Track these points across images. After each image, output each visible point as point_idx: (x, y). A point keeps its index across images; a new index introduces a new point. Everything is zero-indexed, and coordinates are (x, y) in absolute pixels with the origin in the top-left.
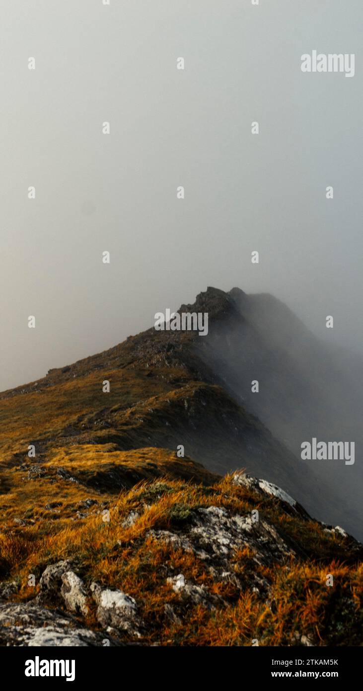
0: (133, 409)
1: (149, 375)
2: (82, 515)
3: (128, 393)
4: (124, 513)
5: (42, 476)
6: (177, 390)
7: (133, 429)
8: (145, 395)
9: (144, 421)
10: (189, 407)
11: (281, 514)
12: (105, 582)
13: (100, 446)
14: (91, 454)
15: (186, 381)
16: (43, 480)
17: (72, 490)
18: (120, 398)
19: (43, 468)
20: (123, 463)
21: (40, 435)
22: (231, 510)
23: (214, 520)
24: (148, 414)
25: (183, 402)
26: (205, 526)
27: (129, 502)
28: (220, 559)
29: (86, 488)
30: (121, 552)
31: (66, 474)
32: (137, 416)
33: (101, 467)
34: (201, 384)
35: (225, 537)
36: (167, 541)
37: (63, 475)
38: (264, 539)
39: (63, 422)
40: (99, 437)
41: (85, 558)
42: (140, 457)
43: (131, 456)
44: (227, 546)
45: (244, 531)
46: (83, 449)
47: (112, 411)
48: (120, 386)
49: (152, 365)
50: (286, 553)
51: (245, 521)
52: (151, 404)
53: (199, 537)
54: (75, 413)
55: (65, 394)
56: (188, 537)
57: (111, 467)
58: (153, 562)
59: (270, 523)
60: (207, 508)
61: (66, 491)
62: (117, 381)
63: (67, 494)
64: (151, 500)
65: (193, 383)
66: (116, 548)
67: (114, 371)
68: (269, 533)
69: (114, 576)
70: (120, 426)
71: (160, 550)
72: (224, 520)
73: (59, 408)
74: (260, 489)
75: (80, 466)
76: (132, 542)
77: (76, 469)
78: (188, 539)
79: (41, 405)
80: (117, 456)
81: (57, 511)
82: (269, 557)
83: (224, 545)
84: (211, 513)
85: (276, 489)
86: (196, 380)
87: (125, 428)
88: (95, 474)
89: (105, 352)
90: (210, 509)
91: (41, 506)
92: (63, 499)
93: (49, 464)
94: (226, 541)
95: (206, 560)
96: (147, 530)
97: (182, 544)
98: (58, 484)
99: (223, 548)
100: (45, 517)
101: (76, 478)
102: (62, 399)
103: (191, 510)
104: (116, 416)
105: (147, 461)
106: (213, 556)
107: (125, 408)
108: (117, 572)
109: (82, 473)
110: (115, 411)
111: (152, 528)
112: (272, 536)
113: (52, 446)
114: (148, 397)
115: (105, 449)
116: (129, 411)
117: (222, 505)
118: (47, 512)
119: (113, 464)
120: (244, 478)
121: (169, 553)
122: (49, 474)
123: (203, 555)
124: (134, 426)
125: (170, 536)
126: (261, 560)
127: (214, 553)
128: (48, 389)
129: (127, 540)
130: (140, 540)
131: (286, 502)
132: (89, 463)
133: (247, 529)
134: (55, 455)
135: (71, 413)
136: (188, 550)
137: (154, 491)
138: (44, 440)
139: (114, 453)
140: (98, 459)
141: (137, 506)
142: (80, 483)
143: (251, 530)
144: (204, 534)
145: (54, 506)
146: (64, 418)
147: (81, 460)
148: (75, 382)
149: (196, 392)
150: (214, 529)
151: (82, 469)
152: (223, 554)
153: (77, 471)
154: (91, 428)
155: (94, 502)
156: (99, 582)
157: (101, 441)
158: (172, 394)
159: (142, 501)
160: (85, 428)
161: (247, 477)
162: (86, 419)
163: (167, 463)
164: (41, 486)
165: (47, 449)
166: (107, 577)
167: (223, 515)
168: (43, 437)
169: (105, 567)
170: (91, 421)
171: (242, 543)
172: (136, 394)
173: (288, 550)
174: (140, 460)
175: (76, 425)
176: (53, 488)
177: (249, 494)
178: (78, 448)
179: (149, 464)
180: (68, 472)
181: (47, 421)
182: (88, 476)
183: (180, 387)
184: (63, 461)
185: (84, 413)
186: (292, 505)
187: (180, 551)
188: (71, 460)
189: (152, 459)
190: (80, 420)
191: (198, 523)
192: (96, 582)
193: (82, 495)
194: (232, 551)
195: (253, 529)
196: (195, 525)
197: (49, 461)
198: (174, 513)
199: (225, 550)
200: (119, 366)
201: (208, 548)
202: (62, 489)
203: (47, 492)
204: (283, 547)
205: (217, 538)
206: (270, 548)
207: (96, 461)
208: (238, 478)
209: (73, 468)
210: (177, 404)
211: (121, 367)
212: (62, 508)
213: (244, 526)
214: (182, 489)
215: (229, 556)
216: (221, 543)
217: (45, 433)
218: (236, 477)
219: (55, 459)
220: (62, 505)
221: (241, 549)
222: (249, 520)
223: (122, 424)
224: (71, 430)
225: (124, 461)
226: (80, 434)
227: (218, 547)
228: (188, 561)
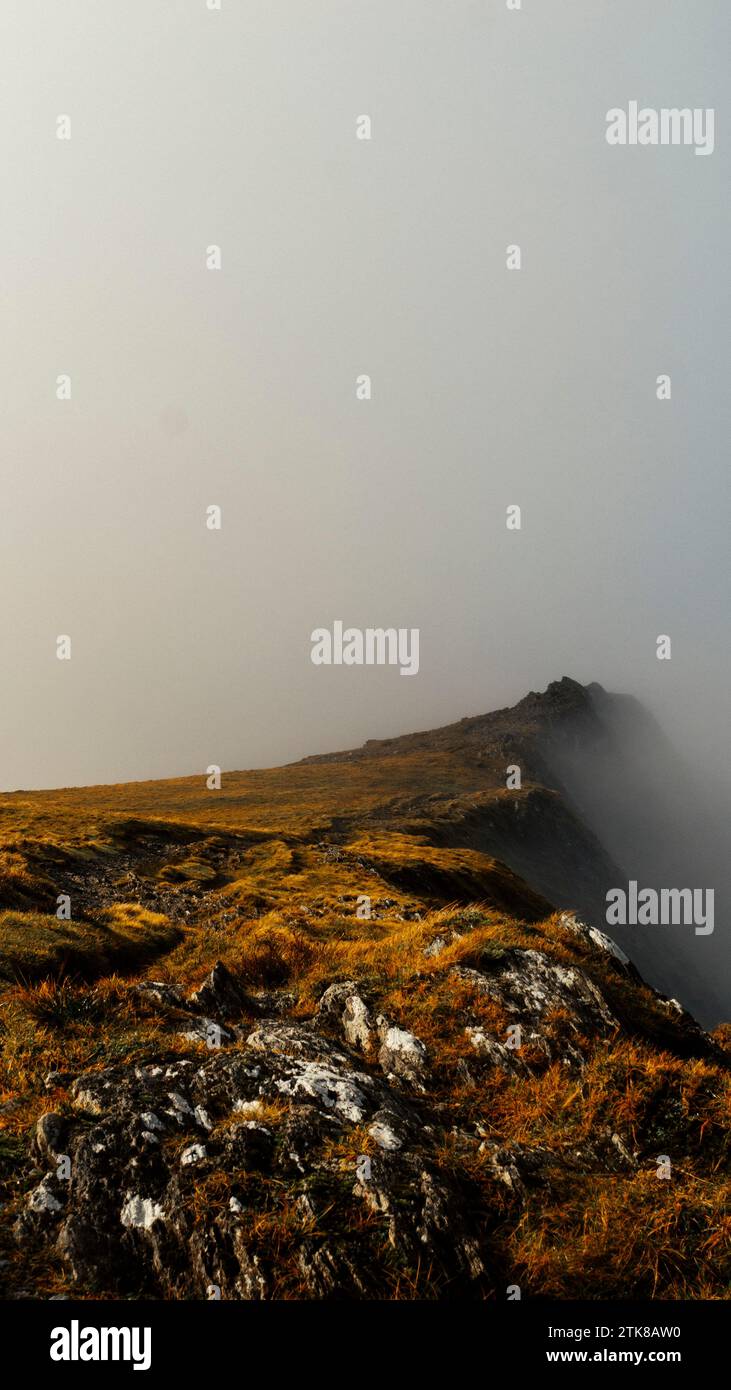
0: (455, 801)
1: (480, 766)
2: (378, 916)
3: (452, 782)
4: (429, 938)
5: (340, 860)
7: (451, 824)
8: (471, 788)
9: (466, 817)
10: (520, 810)
11: (609, 973)
12: (395, 1017)
13: (410, 836)
14: (399, 845)
16: (340, 865)
17: (371, 883)
19: (342, 853)
20: (434, 862)
21: (346, 812)
22: (553, 959)
23: (531, 966)
24: (471, 810)
25: (514, 803)
26: (519, 972)
27: (436, 925)
28: (531, 1015)
29: (387, 884)
30: (419, 984)
31: (368, 863)
32: (459, 810)
33: (408, 861)
34: (538, 786)
35: (540, 990)
36: (473, 982)
37: (364, 863)
38: (586, 1000)
39: (374, 802)
40: (412, 827)
41: (376, 983)
42: (454, 859)
43: (444, 855)
44: (542, 1002)
45: (563, 986)
46: (391, 837)
47: (430, 800)
49: (485, 754)
50: (608, 1022)
51: (566, 974)
52: (476, 799)
53: (509, 984)
54: (389, 794)
55: (381, 771)
56: (498, 982)
57: (419, 864)
58: (453, 1004)
59: (595, 983)
60: (525, 950)
61: (363, 883)
64: (461, 929)
65: (528, 783)
66: (413, 978)
68: (592, 994)
69: (406, 1014)
70: (437, 818)
71: (463, 993)
72: (543, 968)
73: (372, 786)
74: (590, 938)
75: (385, 857)
76: (433, 975)
77: (380, 859)
78: (497, 985)
79: (353, 779)
80: (428, 852)
82: (587, 1024)
83: (538, 999)
84: (529, 957)
85: (609, 941)
87: (442, 821)
88: (400, 869)
89: (434, 731)
90: (528, 953)
91: (333, 897)
92: (359, 892)
93: (349, 848)
94: (541, 996)
95: (516, 1014)
96: (452, 965)
97: (489, 990)
98: (356, 874)
99: (537, 1003)
100: (336, 910)
101: (378, 871)
102: (377, 776)
103: (506, 950)
104: (435, 807)
105: (462, 864)
106: (524, 1010)
107: (446, 798)
108: (410, 1009)
109: (386, 865)
110: (435, 799)
111: (458, 964)
112: (595, 999)
113: (356, 827)
114: (475, 790)
115: (415, 842)
116: (450, 803)
117: (543, 950)
118: (339, 904)
119: (422, 861)
120: (573, 922)
121: (474, 997)
122: (349, 860)
123: (512, 1009)
124: (453, 821)
125: (477, 978)
126: (578, 1026)
127: (526, 1007)
128: (364, 762)
129: (428, 972)
130: (442, 975)
131: (617, 959)
132: (396, 855)
133: (567, 985)
134: (358, 838)
135: (383, 794)
136: (496, 998)
137: (467, 918)
138: (349, 819)
139: (426, 848)
140: (406, 852)
141: (444, 932)
142: (382, 877)
143: (572, 987)
144: (517, 982)
145: (347, 898)
146: (375, 797)
147: (386, 850)
148: (394, 759)
149: (530, 794)
150: (529, 977)
151: (386, 861)
152: (535, 1010)
153: (380, 862)
154: (403, 815)
155: (393, 903)
156: (387, 1016)
157: (413, 831)
159: (452, 926)
160: (397, 814)
161: (576, 921)
162: (400, 804)
163: (483, 870)
164: (336, 872)
165: (350, 829)
166: (398, 1012)
167: (543, 963)
168: (348, 815)
169: (397, 999)
170: (405, 807)
171: (560, 1001)
172: (461, 785)
173: (611, 1020)
174: (454, 862)
175: (387, 807)
176: (349, 877)
177: (576, 942)
178: (385, 835)
179: (463, 868)
180: (370, 862)
181: (355, 798)
182: (392, 870)
184: (365, 847)
185: (399, 796)
186: (623, 964)
187: (486, 999)
188: (376, 848)
189: (467, 863)
190: (393, 802)
191: (512, 968)
192: (384, 1016)
193: (381, 891)
194: (547, 1009)
195: (575, 985)
196: (508, 969)
197: (350, 844)
198: (486, 950)
199: (538, 1006)
200: (447, 750)
201: (519, 1000)
202: (360, 880)
203: (343, 881)
204: (606, 1014)
205: (532, 990)
206: (592, 1012)
207: (403, 854)
208: (566, 920)
209: (376, 858)
210: (506, 805)
211: (450, 751)
212: (357, 903)
213: (565, 980)
214: (500, 922)
215: (541, 1015)
216: (535, 995)
217: (352, 811)
218: (563, 918)
219: (357, 843)
221: (557, 1008)
222: (571, 975)
223: (440, 816)
224: (380, 813)
225: (435, 859)
226: (390, 819)
227: (531, 1000)
228: (494, 1011)
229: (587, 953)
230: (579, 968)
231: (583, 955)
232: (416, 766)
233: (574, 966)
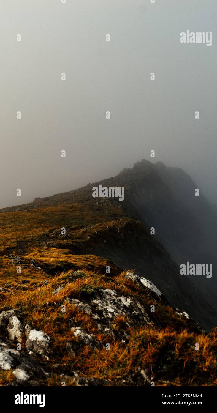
0: (85, 230)
1: (97, 210)
3: (83, 219)
4: (55, 287)
5: (21, 263)
6: (114, 221)
7: (83, 242)
8: (94, 222)
9: (91, 238)
10: (120, 233)
11: (150, 299)
12: (34, 325)
13: (60, 249)
14: (54, 254)
15: (121, 216)
16: (21, 266)
17: (38, 275)
18: (78, 222)
19: (22, 259)
20: (73, 262)
21: (24, 238)
22: (120, 293)
23: (108, 297)
24: (94, 234)
25: (117, 229)
26: (102, 300)
27: (59, 280)
28: (106, 320)
29: (47, 275)
30: (48, 308)
31: (36, 263)
32: (87, 234)
33: (59, 263)
34: (130, 219)
35: (112, 308)
36: (76, 305)
37: (34, 264)
38: (137, 313)
39: (40, 232)
40: (61, 244)
41: (26, 309)
42: (85, 260)
43: (79, 258)
44: (112, 313)
45: (125, 306)
46: (50, 250)
48: (78, 214)
49: (100, 203)
50: (148, 323)
51: (126, 300)
52: (96, 228)
53: (96, 305)
54: (48, 227)
55: (43, 215)
56: (89, 305)
57: (65, 263)
58: (65, 316)
59: (141, 304)
60: (105, 289)
61: (34, 274)
62: (77, 211)
63: (34, 276)
64: (71, 280)
65: (124, 218)
66: (45, 305)
67: (76, 204)
68: (140, 309)
69: (40, 322)
70: (75, 239)
71: (70, 310)
72: (114, 298)
73: (38, 223)
74: (141, 283)
75: (46, 261)
76: (55, 303)
77: (43, 262)
78: (89, 306)
79: (27, 220)
80: (70, 257)
81: (26, 286)
82: (136, 324)
83: (110, 312)
84: (107, 293)
85: (151, 284)
86: (127, 216)
87: (78, 240)
88: (55, 267)
89: (72, 191)
90: (106, 290)
91: (16, 281)
92: (31, 279)
93: (27, 257)
94: (112, 311)
95: (98, 319)
96: (65, 298)
97: (84, 308)
98: (30, 270)
99: (109, 314)
100: (18, 288)
101: (42, 267)
102: (41, 217)
103: (95, 289)
105: (89, 263)
106: (102, 318)
107: (80, 228)
108: (42, 320)
109: (47, 265)
110: (73, 229)
111: (69, 297)
112: (141, 312)
113: (30, 246)
114: (96, 223)
115: (63, 252)
116: (82, 230)
117: (114, 289)
118: (19, 285)
119: (67, 262)
120: (132, 275)
121: (76, 312)
122: (25, 263)
123: (96, 317)
124: (84, 240)
125: (78, 303)
126: (131, 324)
127: (103, 316)
128: (33, 210)
129: (52, 302)
130: (60, 303)
131: (155, 293)
132: (52, 259)
133: (127, 305)
134: (32, 252)
135: (45, 227)
136: (87, 312)
138: (26, 241)
139: (69, 255)
140: (58, 258)
141: (63, 283)
142: (44, 271)
143: (129, 306)
144: (100, 305)
145: (24, 282)
146: (40, 229)
147: (47, 257)
148: (50, 208)
149: (126, 224)
150: (107, 302)
151: (47, 263)
152: (108, 318)
153: (44, 264)
154: (56, 238)
156: (30, 325)
157: (62, 246)
158: (110, 223)
160: (53, 237)
161: (134, 275)
162: (54, 232)
163: (101, 266)
165: (27, 247)
166: (36, 322)
167: (114, 295)
168: (26, 239)
169: (36, 316)
170: (57, 233)
171: (122, 313)
172: (88, 220)
173: (150, 321)
174: (84, 262)
175: (47, 234)
176: (26, 271)
177: (133, 285)
178: (46, 249)
179: (89, 265)
180: (37, 263)
181: (30, 230)
182: (50, 267)
183: (116, 219)
184: (35, 256)
185: (54, 228)
186: (158, 295)
187: (82, 313)
188: (41, 256)
189: (92, 262)
190: (51, 231)
191: (98, 298)
192: (29, 324)
193: (44, 278)
194: (114, 317)
195: (131, 305)
196: (96, 299)
197: (27, 255)
198: (84, 289)
199: (110, 316)
200: (80, 201)
201: (100, 313)
202: (32, 273)
204: (147, 319)
205: (107, 308)
206: (139, 318)
207: (56, 259)
208: (129, 275)
209: (41, 261)
210: (112, 230)
211: (81, 202)
212: (29, 284)
213: (126, 303)
215: (112, 319)
217: (28, 237)
218: (127, 274)
219: (31, 254)
220: (29, 283)
221: (120, 316)
222: (129, 300)
223: (77, 238)
224: (44, 238)
225: (74, 261)
226: (49, 240)
227: (107, 313)
228: (86, 319)
229: (138, 290)
230: (133, 297)
231: (136, 291)
232: (62, 211)
233: (131, 296)
